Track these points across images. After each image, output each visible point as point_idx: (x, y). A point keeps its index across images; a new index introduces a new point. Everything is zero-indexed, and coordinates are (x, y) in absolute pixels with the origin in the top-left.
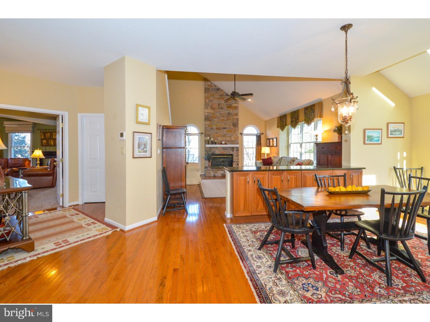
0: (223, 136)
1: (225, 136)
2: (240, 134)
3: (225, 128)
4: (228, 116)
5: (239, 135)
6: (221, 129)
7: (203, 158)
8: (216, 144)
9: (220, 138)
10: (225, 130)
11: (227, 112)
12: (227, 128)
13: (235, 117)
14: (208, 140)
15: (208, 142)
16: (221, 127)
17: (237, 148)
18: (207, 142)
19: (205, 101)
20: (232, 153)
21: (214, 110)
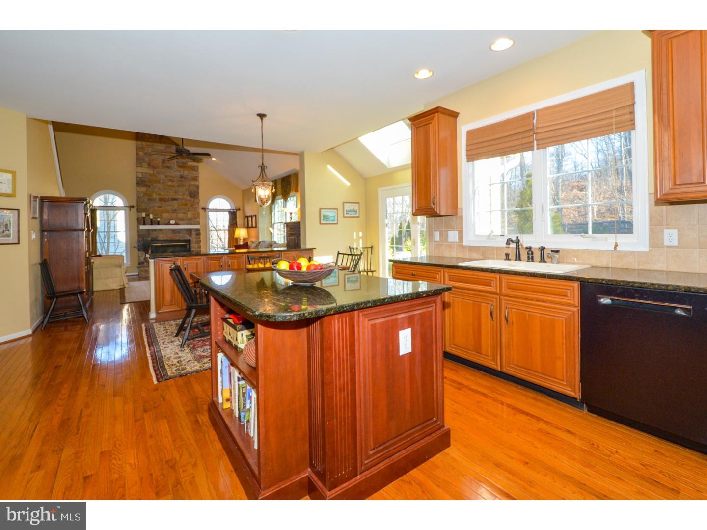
0: (172, 212)
1: (176, 212)
2: (203, 208)
3: (175, 199)
4: (181, 181)
5: (201, 211)
6: (168, 201)
7: (134, 247)
8: (158, 223)
9: (167, 215)
10: (175, 202)
11: (178, 173)
12: (179, 199)
13: (193, 183)
14: (144, 218)
15: (144, 222)
16: (167, 197)
17: (198, 230)
18: (142, 222)
19: (137, 154)
20: (188, 237)
21: (155, 170)
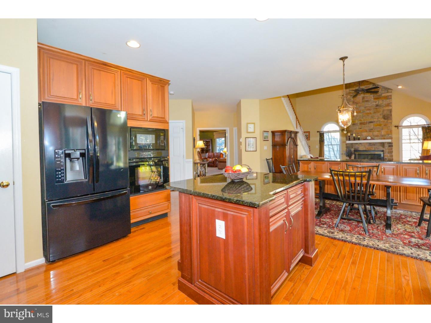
0: (369, 131)
1: (372, 131)
2: (396, 126)
3: (371, 122)
4: (376, 108)
5: (394, 129)
6: (366, 124)
7: (344, 155)
8: (359, 139)
9: (365, 133)
10: (372, 124)
11: (375, 104)
12: (375, 121)
13: (387, 108)
14: (349, 136)
15: (349, 138)
16: (366, 122)
17: (390, 143)
21: (357, 105)
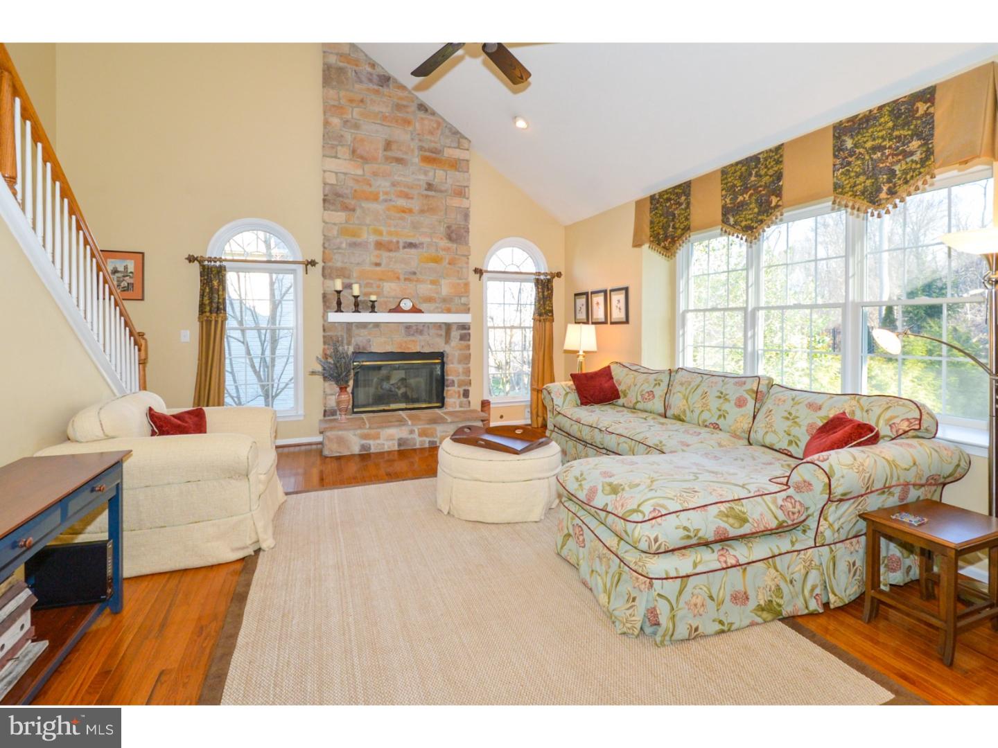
0: (406, 279)
1: (414, 277)
2: (476, 271)
3: (411, 245)
5: (473, 278)
6: (397, 249)
7: (313, 373)
8: (373, 309)
9: (393, 285)
10: (413, 251)
11: (422, 177)
12: (422, 244)
13: (456, 202)
14: (339, 292)
15: (339, 303)
16: (394, 240)
17: (464, 326)
18: (335, 304)
19: (326, 123)
20: (438, 345)
21: (367, 167)
